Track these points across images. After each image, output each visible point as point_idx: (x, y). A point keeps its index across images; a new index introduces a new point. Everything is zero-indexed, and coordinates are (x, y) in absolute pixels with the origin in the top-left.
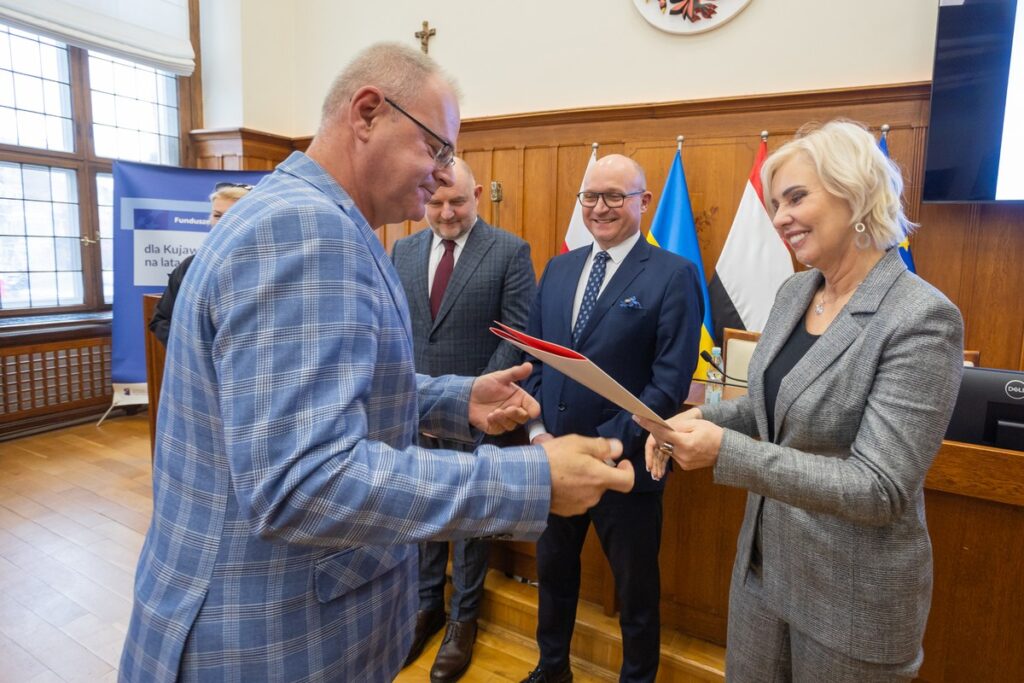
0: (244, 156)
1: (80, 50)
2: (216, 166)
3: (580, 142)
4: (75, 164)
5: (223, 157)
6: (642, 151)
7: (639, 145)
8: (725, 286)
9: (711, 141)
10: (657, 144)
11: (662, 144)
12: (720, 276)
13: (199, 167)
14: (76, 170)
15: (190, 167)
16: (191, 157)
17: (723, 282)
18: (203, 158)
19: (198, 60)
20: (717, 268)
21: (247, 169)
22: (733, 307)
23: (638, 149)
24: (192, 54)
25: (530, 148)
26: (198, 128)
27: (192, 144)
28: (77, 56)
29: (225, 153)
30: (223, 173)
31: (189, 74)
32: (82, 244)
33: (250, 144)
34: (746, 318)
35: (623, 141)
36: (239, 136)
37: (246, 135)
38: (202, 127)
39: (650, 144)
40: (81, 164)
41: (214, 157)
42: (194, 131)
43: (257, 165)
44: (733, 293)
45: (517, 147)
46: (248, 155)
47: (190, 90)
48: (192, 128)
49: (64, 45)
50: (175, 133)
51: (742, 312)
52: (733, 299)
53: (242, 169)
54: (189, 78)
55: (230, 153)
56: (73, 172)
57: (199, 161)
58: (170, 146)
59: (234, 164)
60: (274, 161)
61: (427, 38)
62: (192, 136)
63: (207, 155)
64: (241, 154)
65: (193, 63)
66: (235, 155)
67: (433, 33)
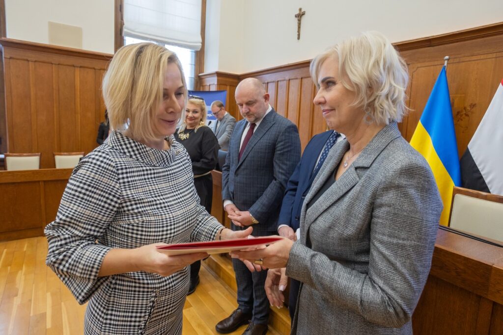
0: (217, 84)
2: (207, 89)
5: (210, 85)
7: (419, 65)
8: (474, 159)
9: (474, 58)
10: (432, 63)
11: (436, 63)
12: (471, 151)
13: (201, 90)
15: (198, 90)
16: (198, 86)
17: (473, 155)
18: (203, 86)
19: (203, 43)
20: (469, 146)
21: (218, 90)
22: (480, 174)
23: (418, 67)
24: (200, 40)
26: (202, 73)
27: (199, 80)
29: (211, 83)
30: (210, 92)
31: (199, 50)
33: (220, 78)
34: (489, 183)
36: (216, 75)
37: (219, 75)
38: (203, 72)
39: (427, 64)
41: (206, 85)
42: (200, 75)
43: (223, 88)
44: (480, 164)
46: (219, 84)
47: (200, 56)
48: (200, 73)
50: (193, 76)
51: (487, 178)
52: (480, 168)
53: (216, 90)
54: (200, 51)
55: (212, 84)
57: (201, 87)
58: (191, 81)
59: (213, 88)
60: (230, 86)
61: (301, 17)
62: (199, 77)
63: (204, 84)
64: (216, 83)
65: (201, 44)
66: (214, 84)
67: (304, 14)
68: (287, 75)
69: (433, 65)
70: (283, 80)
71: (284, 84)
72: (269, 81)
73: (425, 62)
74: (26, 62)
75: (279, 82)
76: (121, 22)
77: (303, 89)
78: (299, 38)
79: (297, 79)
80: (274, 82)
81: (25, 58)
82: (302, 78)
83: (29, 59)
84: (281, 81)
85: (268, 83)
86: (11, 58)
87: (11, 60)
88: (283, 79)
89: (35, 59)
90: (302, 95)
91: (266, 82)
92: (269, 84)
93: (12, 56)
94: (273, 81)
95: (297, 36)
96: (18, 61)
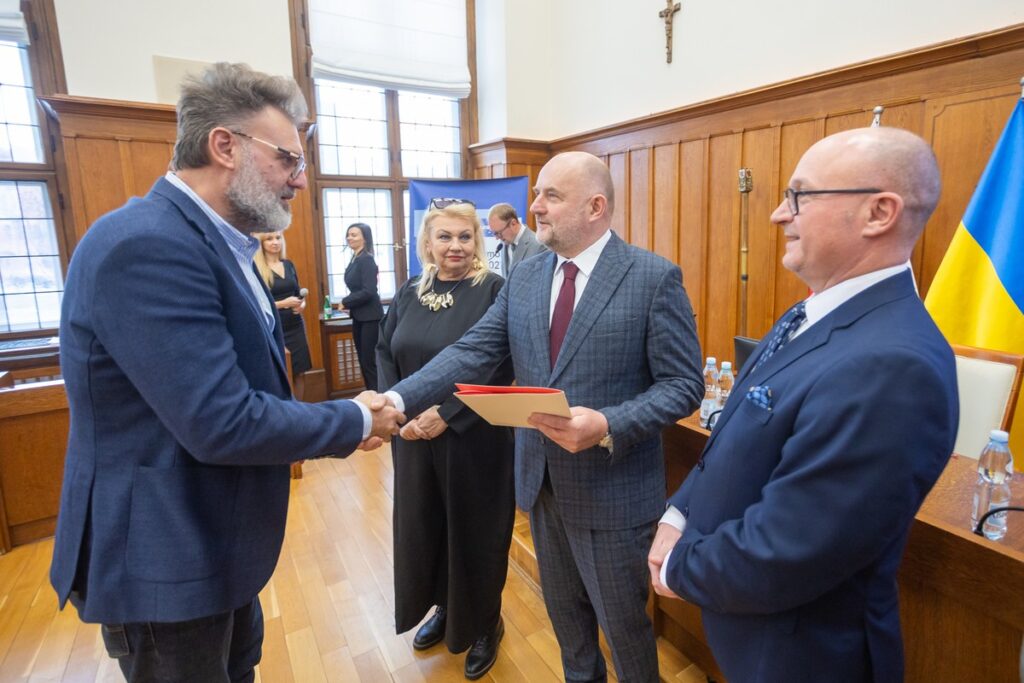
0: (508, 164)
1: (393, 91)
2: (487, 176)
3: (856, 108)
4: (388, 185)
5: (492, 166)
6: (953, 108)
7: (949, 100)
11: (991, 93)
13: (476, 178)
14: (390, 189)
15: (469, 178)
16: (470, 169)
18: (478, 169)
19: (474, 82)
21: (510, 176)
23: (948, 105)
24: (468, 77)
25: (790, 124)
26: (474, 143)
27: (470, 157)
28: (391, 96)
29: (494, 162)
30: (493, 181)
31: (466, 97)
32: (394, 249)
33: (513, 151)
35: (923, 97)
36: (503, 145)
37: (510, 144)
38: (477, 141)
39: (968, 97)
40: (393, 184)
41: (485, 167)
42: (472, 146)
43: (517, 171)
45: (773, 124)
46: (511, 162)
47: (469, 109)
48: (471, 144)
49: (383, 90)
50: (458, 149)
53: (506, 176)
54: (469, 98)
55: (496, 163)
56: (389, 192)
57: (476, 171)
58: (455, 160)
59: (500, 173)
60: (533, 165)
61: (672, 16)
62: (470, 150)
63: (480, 165)
64: (505, 162)
65: (469, 86)
66: (500, 164)
67: (677, 9)
68: (648, 137)
69: (986, 99)
70: (641, 149)
71: (645, 155)
72: (612, 151)
73: (962, 92)
74: (111, 144)
75: (633, 153)
76: (306, 49)
77: (683, 166)
78: (669, 61)
79: (670, 144)
80: (622, 153)
81: (109, 135)
82: (681, 143)
83: (118, 136)
84: (636, 150)
85: (609, 155)
86: (78, 137)
87: (80, 142)
88: (641, 146)
89: (128, 137)
90: (684, 177)
91: (606, 153)
92: (612, 158)
93: (79, 132)
94: (619, 150)
95: (665, 57)
96: (94, 142)
